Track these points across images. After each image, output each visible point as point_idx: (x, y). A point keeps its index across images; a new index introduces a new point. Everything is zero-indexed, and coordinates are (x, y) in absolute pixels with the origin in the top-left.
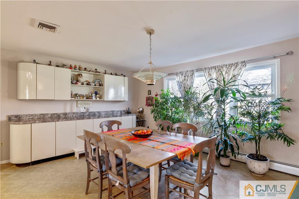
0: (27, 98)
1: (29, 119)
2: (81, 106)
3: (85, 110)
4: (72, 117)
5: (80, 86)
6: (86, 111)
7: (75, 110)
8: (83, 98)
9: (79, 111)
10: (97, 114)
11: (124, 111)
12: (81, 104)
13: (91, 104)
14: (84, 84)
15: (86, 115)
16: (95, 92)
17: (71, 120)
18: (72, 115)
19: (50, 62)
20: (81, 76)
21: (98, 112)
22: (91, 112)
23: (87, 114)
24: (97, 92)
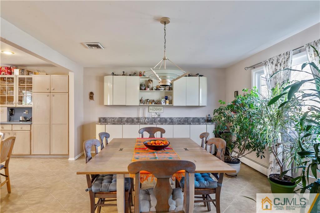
0: (109, 104)
1: (111, 121)
2: (153, 112)
3: (156, 115)
4: (144, 122)
5: (150, 92)
6: (158, 117)
7: (147, 115)
8: (152, 104)
9: (151, 117)
10: (168, 120)
11: (203, 118)
12: (152, 109)
13: (162, 110)
14: (154, 89)
15: (157, 120)
16: (166, 97)
17: (134, 124)
18: (144, 120)
19: (124, 72)
20: (150, 81)
21: (170, 118)
22: (162, 118)
23: (159, 119)
24: (167, 97)
